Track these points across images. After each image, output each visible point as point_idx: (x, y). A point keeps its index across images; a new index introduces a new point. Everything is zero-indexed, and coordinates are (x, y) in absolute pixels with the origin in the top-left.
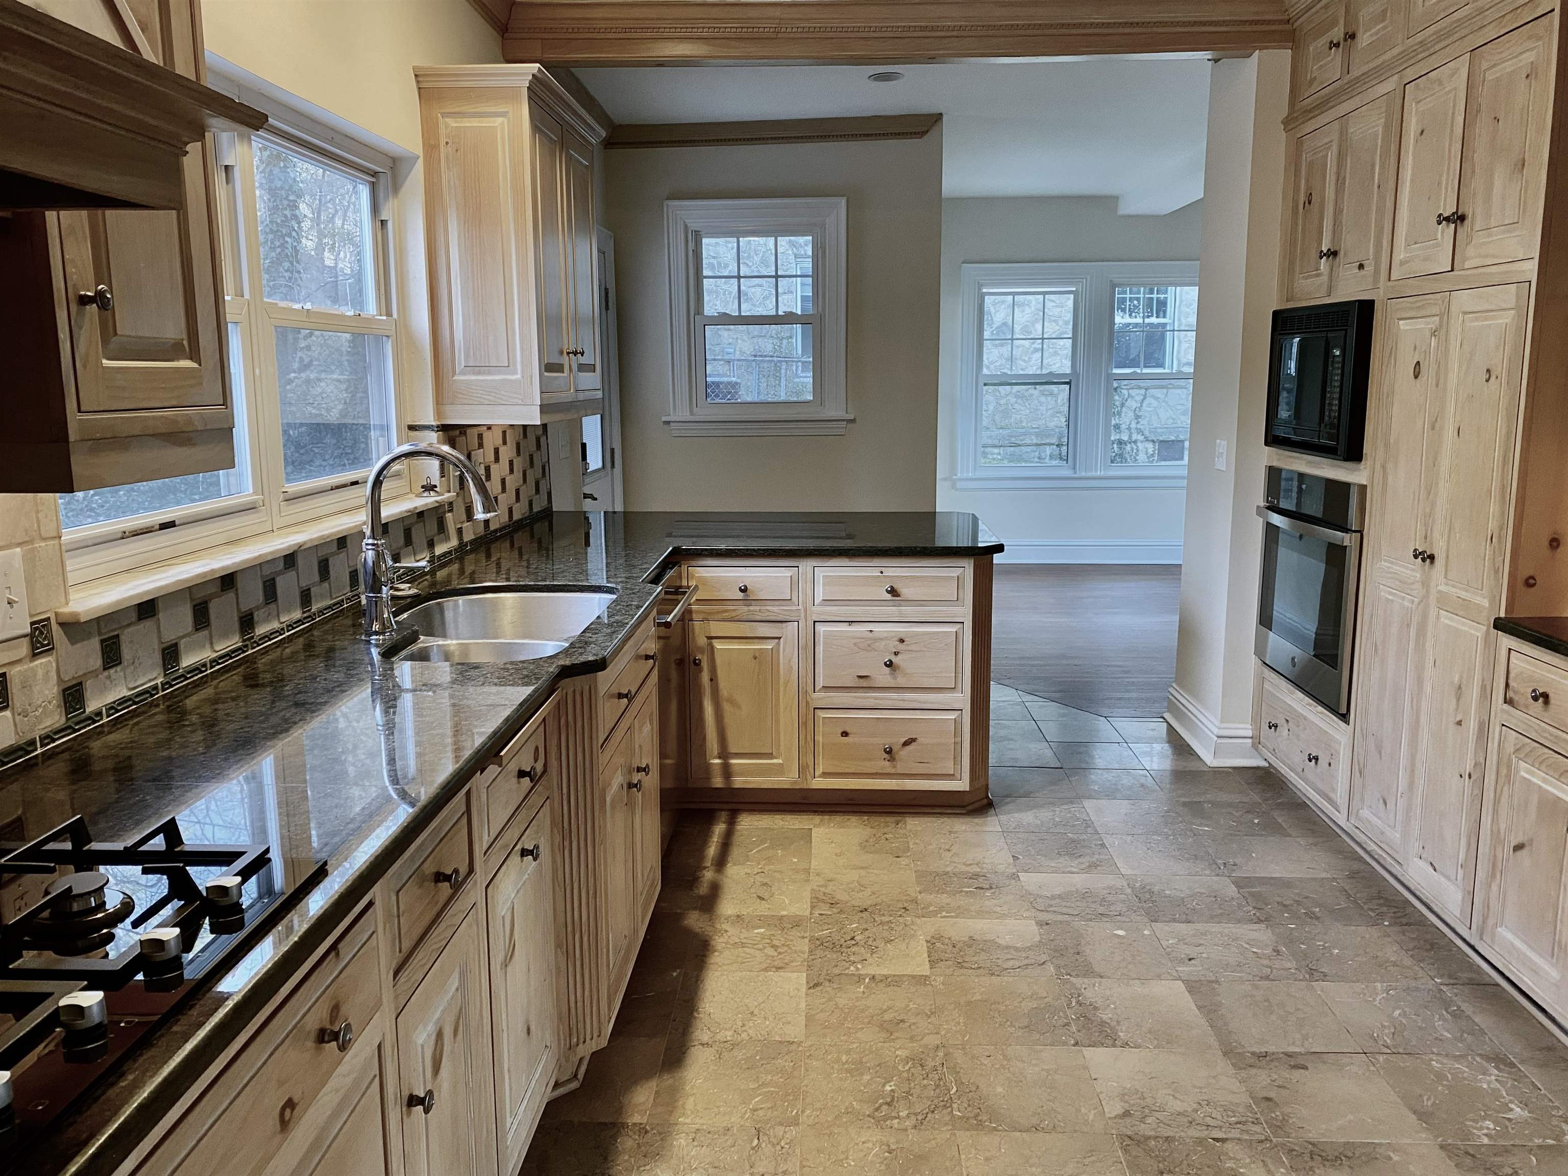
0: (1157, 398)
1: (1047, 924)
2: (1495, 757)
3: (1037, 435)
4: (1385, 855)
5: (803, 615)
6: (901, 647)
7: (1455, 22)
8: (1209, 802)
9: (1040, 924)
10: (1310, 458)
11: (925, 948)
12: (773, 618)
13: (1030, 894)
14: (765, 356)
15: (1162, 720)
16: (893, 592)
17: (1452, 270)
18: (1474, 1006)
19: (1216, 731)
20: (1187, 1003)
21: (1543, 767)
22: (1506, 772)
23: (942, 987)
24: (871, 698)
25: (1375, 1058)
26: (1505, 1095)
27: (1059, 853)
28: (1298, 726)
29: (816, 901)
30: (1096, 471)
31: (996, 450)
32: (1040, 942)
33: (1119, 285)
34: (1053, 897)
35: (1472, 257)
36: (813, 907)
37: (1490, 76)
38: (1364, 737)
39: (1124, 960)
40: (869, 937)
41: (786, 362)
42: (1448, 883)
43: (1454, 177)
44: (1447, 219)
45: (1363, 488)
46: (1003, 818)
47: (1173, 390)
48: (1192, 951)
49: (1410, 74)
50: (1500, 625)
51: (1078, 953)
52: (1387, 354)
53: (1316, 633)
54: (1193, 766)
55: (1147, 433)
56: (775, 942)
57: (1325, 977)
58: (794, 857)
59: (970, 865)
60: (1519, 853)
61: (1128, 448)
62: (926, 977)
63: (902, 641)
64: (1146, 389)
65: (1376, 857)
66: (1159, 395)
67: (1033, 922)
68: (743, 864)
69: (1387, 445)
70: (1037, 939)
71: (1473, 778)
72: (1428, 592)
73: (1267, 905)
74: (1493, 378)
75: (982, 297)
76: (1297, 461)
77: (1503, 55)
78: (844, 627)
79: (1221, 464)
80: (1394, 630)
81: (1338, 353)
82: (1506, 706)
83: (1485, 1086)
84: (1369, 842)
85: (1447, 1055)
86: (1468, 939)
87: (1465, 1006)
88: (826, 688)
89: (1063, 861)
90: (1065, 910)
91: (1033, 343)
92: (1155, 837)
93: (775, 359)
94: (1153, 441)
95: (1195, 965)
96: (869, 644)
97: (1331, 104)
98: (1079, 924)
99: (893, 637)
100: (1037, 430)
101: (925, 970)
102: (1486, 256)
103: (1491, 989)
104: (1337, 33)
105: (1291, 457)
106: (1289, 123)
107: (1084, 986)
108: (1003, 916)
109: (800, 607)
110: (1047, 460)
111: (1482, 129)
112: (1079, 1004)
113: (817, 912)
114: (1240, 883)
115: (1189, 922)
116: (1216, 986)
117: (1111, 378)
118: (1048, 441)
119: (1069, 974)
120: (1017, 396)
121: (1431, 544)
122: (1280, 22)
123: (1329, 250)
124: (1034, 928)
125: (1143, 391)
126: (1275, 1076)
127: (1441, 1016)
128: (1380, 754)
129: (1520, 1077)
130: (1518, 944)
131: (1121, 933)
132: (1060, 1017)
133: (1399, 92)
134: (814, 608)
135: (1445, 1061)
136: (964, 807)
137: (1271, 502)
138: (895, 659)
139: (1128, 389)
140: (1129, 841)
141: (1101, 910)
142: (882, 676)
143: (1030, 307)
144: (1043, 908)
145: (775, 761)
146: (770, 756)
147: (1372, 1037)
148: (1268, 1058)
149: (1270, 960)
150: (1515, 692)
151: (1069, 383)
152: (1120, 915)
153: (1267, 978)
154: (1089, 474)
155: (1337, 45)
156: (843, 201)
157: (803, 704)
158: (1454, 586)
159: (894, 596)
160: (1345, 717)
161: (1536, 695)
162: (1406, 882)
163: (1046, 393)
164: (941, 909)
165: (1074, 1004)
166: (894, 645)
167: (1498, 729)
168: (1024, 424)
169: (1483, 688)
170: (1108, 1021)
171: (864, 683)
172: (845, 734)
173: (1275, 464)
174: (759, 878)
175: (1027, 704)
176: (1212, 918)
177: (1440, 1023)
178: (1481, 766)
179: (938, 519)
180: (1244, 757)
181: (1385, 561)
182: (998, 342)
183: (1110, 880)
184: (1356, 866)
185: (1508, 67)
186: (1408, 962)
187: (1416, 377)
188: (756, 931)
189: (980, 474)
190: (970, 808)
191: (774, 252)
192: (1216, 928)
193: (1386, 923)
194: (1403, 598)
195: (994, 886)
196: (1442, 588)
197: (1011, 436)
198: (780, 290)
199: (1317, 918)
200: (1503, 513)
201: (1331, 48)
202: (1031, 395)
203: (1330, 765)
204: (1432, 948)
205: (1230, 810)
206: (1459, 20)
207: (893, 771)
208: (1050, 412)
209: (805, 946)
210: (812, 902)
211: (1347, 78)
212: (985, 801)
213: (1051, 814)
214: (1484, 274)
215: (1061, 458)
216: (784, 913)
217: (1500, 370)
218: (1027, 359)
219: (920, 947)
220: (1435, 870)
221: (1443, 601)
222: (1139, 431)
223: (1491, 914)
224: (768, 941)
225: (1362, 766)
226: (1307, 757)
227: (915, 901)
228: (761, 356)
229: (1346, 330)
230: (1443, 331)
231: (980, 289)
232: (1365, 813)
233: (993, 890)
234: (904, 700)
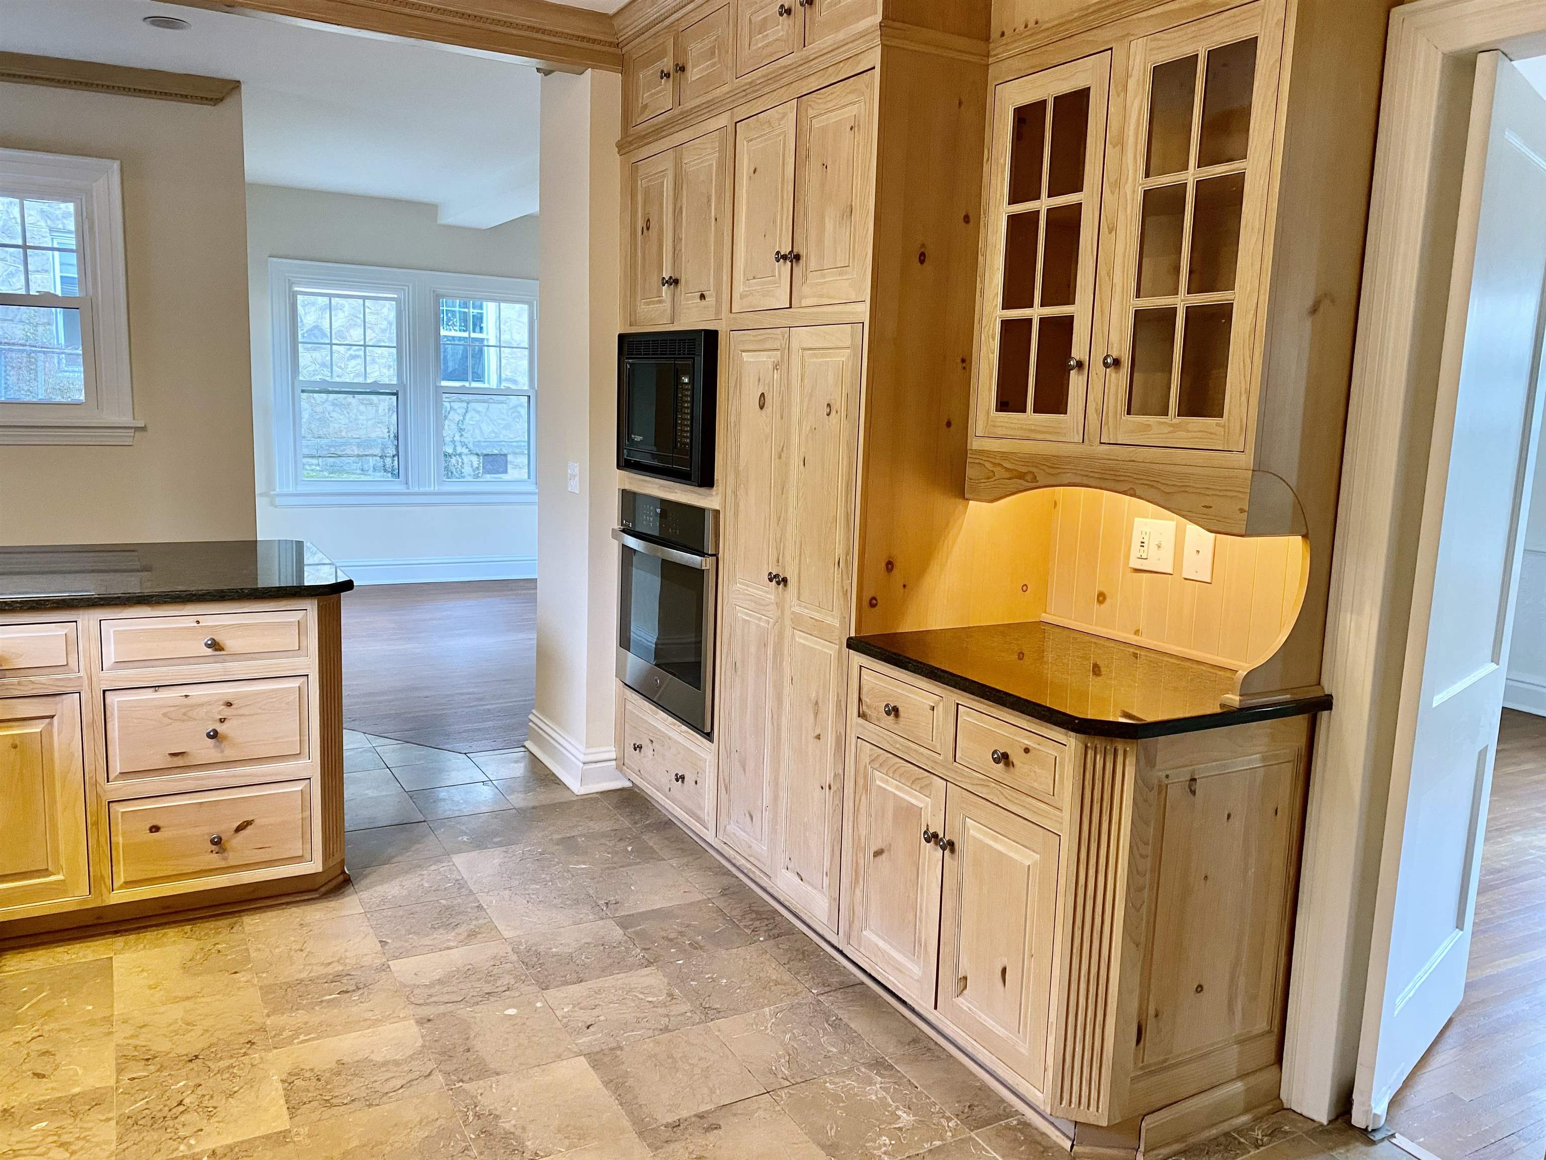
0: (478, 412)
1: (429, 1020)
2: (853, 769)
3: (359, 446)
4: (754, 869)
5: (86, 683)
6: (227, 712)
7: (780, 68)
8: (581, 836)
9: (420, 1022)
10: (662, 482)
11: (282, 1092)
12: (41, 692)
13: (405, 986)
14: (14, 344)
15: (523, 749)
16: (215, 645)
17: (791, 307)
18: (849, 1011)
19: (583, 758)
20: (592, 1081)
21: (897, 776)
22: (864, 784)
23: (308, 1141)
24: (189, 780)
25: (779, 1096)
26: (892, 1103)
27: (433, 928)
28: (663, 746)
29: (123, 1061)
30: (430, 486)
31: (314, 461)
32: (423, 1046)
33: (443, 296)
34: (432, 985)
35: (808, 296)
36: (120, 1071)
37: (816, 124)
38: (729, 755)
39: (520, 1045)
40: (204, 1096)
41: (44, 352)
42: (814, 891)
43: (788, 215)
44: (785, 257)
45: (717, 512)
46: (365, 895)
47: (494, 405)
48: (587, 1017)
49: (741, 112)
50: (854, 644)
51: (468, 1050)
52: (732, 384)
53: (656, 644)
54: (558, 796)
55: (471, 446)
56: (65, 1138)
57: (719, 1013)
58: (88, 1004)
59: (330, 964)
60: (879, 858)
61: (453, 460)
62: (285, 1134)
63: (229, 704)
64: (468, 403)
65: (745, 871)
66: (480, 409)
67: (412, 1022)
68: (9, 1030)
69: (737, 473)
70: (420, 1043)
71: (834, 788)
72: (783, 613)
73: (653, 942)
74: (833, 413)
75: (294, 296)
76: (650, 485)
77: (830, 105)
78: (149, 694)
79: (574, 486)
80: (753, 650)
81: (686, 380)
82: (861, 721)
83: (874, 1098)
84: (738, 857)
85: (837, 1073)
86: (836, 944)
87: (840, 1013)
88: (124, 774)
89: (441, 936)
90: (446, 998)
91: (349, 350)
92: (534, 886)
93: (27, 348)
94: (477, 454)
95: (594, 1033)
96: (185, 712)
97: (664, 133)
98: (464, 1012)
99: (216, 701)
100: (358, 441)
101: (283, 1123)
102: (822, 296)
103: (858, 989)
104: (668, 64)
105: (645, 481)
106: (625, 146)
107: (480, 1091)
108: (376, 1023)
109: (81, 674)
110: (370, 472)
111: (812, 175)
112: (478, 1116)
113: (125, 1078)
114: (625, 923)
115: (581, 981)
116: (619, 1052)
117: (440, 392)
118: (370, 452)
119: (462, 1081)
120: (334, 404)
121: (784, 567)
122: (610, 44)
123: (671, 277)
124: (415, 1029)
125: (464, 405)
126: (691, 1147)
127: (824, 1029)
128: (744, 770)
129: (899, 1080)
130: (881, 944)
131: (512, 1012)
132: (456, 1142)
133: (730, 129)
134: (102, 674)
135: (837, 1080)
136: (316, 890)
137: (625, 525)
138: (220, 728)
139: (450, 402)
140: (507, 897)
141: (488, 988)
142: (206, 751)
143: (344, 312)
144: (422, 1001)
145: (52, 878)
146: (45, 872)
147: (771, 1071)
148: (681, 1127)
149: (666, 1006)
150: (867, 706)
151: (396, 394)
152: (508, 989)
153: (666, 1029)
154: (422, 490)
155: (668, 75)
156: (116, 165)
157: (91, 798)
158: (806, 607)
159: (216, 650)
160: (709, 736)
161: (889, 710)
162: (775, 894)
163: (365, 402)
164: (297, 1033)
165: (471, 1118)
166: (221, 711)
167: (854, 740)
168: (344, 434)
169: (839, 702)
170: (512, 1130)
171: (179, 762)
172: (155, 829)
173: (627, 487)
174: (35, 1046)
175: (378, 749)
176: (605, 971)
177: (825, 1038)
178: (841, 777)
179: (260, 549)
180: (611, 780)
181: (741, 583)
182: (310, 346)
183: (493, 949)
184: (726, 881)
185: (833, 117)
186: (787, 977)
187: (762, 407)
188: (34, 1128)
189: (301, 489)
190: (323, 890)
191: (19, 221)
192: (608, 981)
193: (761, 939)
194: (760, 619)
195: (361, 986)
196: (797, 609)
197: (330, 446)
198: (30, 267)
199: (701, 948)
200: (848, 539)
201: (662, 78)
202: (349, 404)
203: (696, 783)
204: (804, 958)
205: (603, 841)
206: (785, 67)
207: (223, 864)
208: (370, 423)
209: (110, 1132)
210: (118, 1064)
211: (677, 111)
212: (341, 878)
213: (419, 879)
214: (823, 313)
215: (385, 470)
216: (77, 1090)
217: (839, 404)
218: (343, 366)
219: (274, 1091)
220: (802, 880)
221: (798, 622)
222: (464, 445)
223: (856, 919)
224: (55, 1138)
225: (727, 781)
226: (674, 777)
227: (263, 1029)
228: (9, 344)
229: (694, 358)
230: (785, 367)
231: (290, 287)
232: (732, 828)
233: (361, 991)
234: (234, 776)
